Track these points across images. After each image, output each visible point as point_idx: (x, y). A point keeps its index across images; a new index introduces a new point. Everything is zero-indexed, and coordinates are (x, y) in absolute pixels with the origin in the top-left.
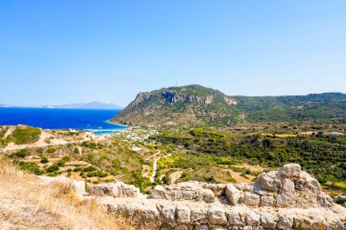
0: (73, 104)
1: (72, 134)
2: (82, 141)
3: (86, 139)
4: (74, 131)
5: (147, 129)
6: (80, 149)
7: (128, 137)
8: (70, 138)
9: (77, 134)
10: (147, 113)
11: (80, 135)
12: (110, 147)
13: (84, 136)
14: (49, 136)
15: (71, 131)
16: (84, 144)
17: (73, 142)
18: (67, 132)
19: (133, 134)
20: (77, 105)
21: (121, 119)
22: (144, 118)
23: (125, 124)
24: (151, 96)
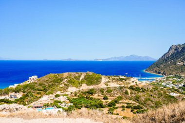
0: (115, 58)
1: (121, 80)
2: (129, 86)
3: (133, 84)
4: (123, 77)
5: (180, 78)
6: (129, 91)
7: (164, 84)
8: (120, 82)
9: (125, 80)
10: (180, 64)
11: (128, 81)
12: (151, 91)
13: (131, 82)
14: (107, 80)
15: (121, 77)
16: (131, 88)
17: (123, 85)
18: (117, 78)
19: (168, 82)
20: (118, 58)
21: (155, 69)
22: (177, 68)
23: (159, 73)
24: (183, 48)
